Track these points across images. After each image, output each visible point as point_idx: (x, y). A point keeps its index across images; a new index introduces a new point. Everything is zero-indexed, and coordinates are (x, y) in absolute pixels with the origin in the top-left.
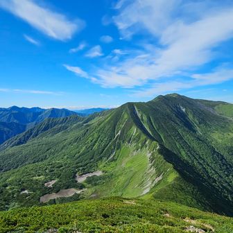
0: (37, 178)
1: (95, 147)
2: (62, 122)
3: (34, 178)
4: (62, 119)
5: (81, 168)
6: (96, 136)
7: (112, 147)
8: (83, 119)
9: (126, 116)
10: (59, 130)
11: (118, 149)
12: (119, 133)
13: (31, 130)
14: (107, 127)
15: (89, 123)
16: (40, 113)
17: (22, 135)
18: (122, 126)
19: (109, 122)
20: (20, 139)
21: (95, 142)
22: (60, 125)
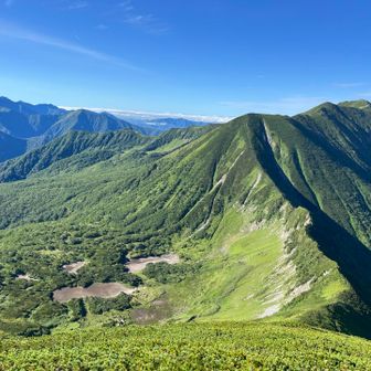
0: (48, 252)
1: (169, 204)
2: (100, 143)
3: (42, 252)
4: (101, 134)
5: (137, 244)
6: (172, 180)
7: (206, 208)
8: (147, 140)
9: (242, 144)
10: (94, 160)
11: (217, 213)
12: (223, 180)
13: (37, 152)
14: (198, 165)
15: (158, 151)
16: (56, 118)
17: (17, 160)
18: (231, 165)
19: (203, 153)
20: (13, 169)
21: (171, 193)
22: (97, 149)
